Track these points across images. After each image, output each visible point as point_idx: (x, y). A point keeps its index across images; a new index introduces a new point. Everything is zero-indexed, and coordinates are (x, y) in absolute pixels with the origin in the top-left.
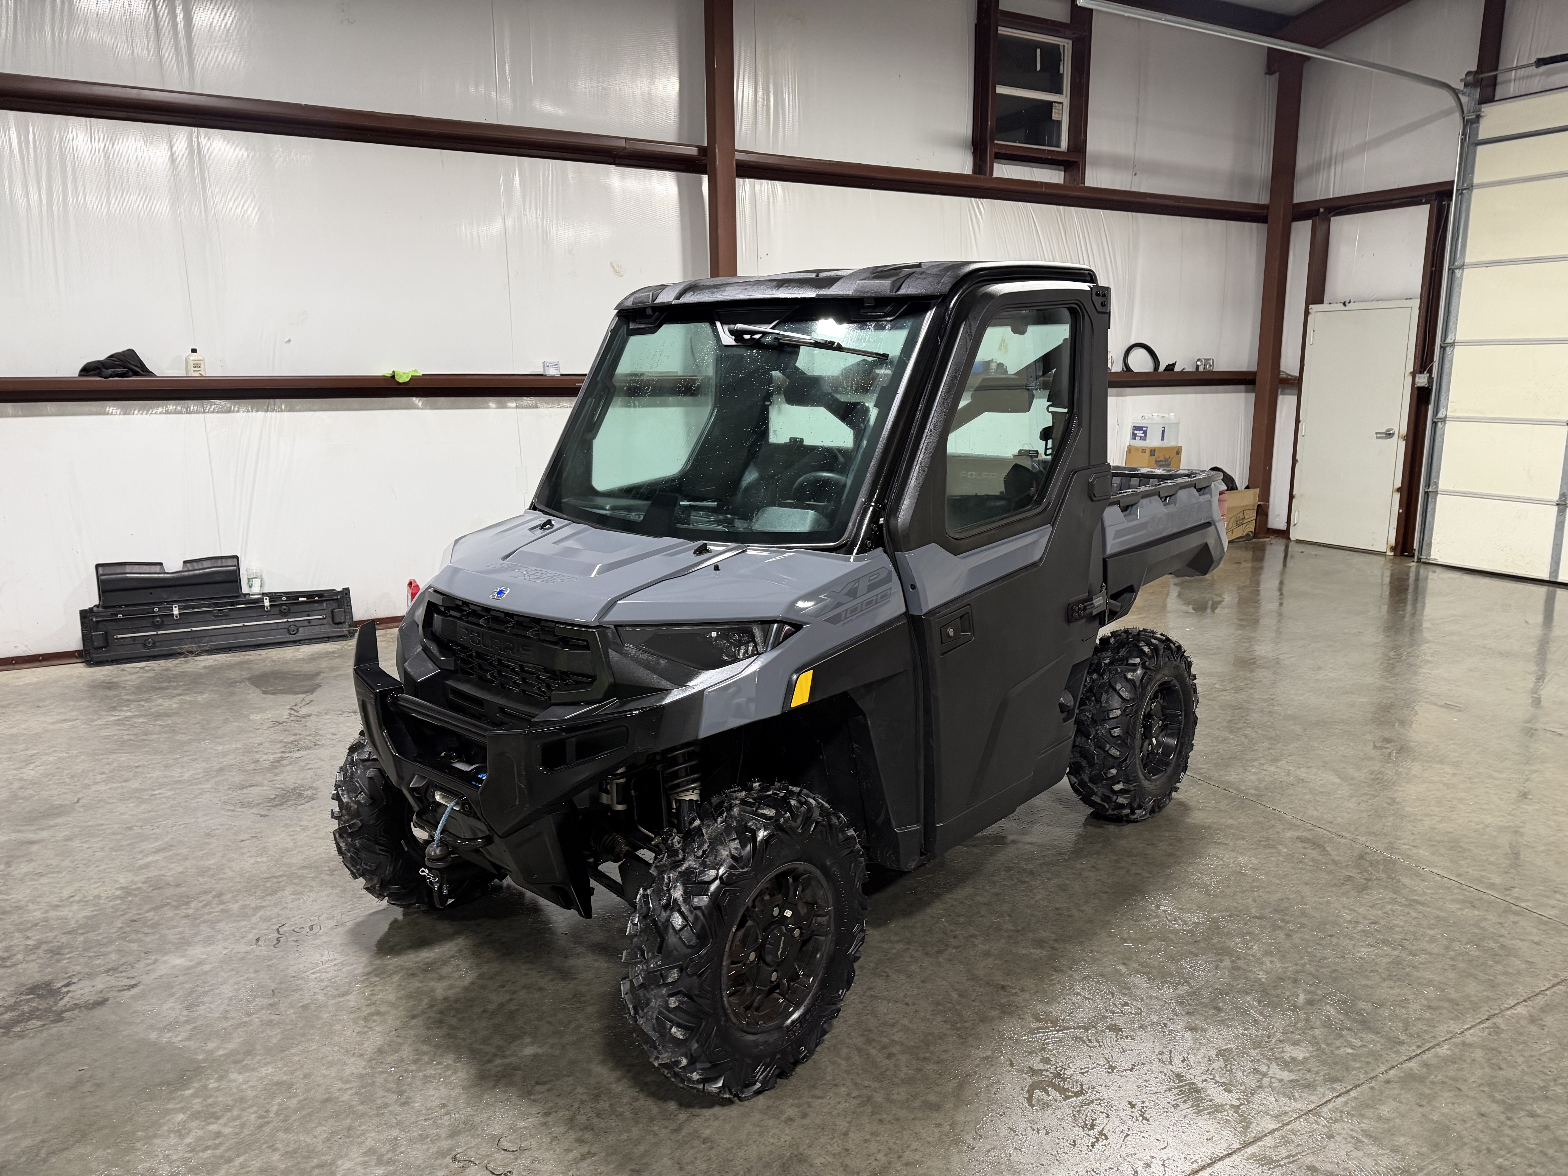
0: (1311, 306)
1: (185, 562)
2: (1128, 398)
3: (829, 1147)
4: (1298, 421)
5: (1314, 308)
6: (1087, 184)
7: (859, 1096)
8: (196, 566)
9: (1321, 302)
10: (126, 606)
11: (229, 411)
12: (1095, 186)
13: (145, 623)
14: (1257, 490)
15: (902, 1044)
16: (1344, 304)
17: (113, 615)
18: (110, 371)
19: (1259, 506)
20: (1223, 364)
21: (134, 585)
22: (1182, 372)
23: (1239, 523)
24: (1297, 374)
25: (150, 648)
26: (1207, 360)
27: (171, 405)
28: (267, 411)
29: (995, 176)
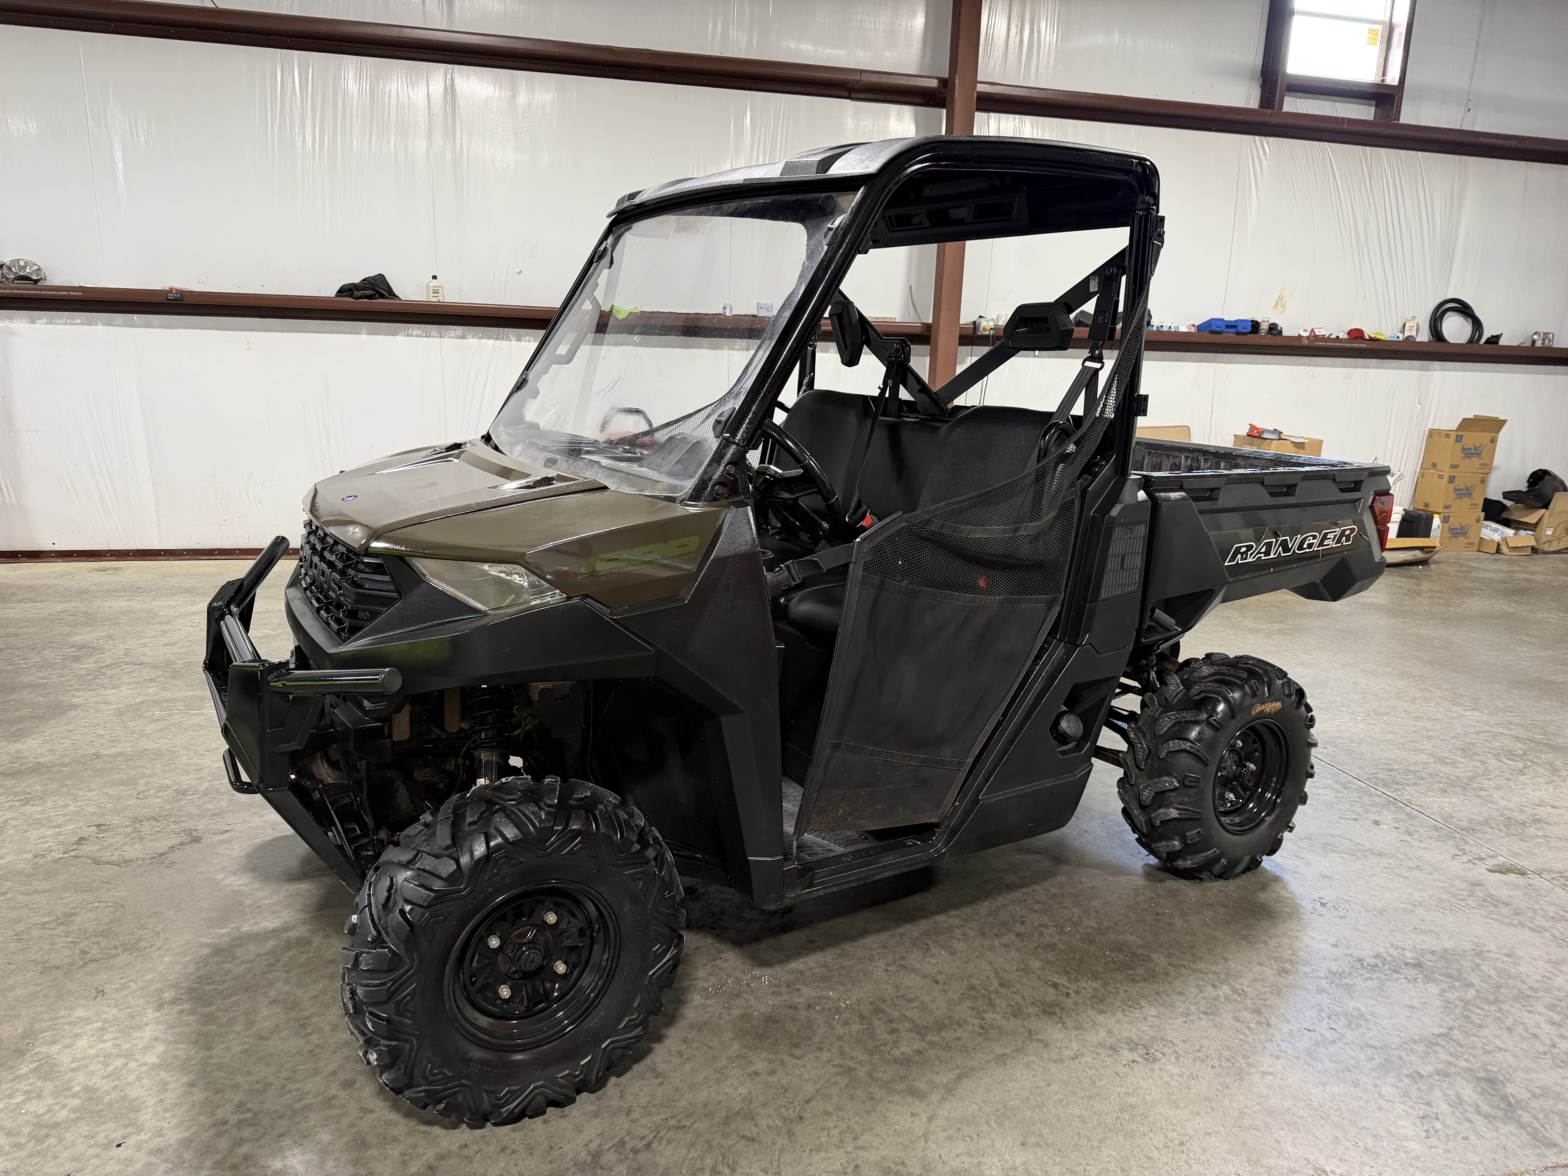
2: (1436, 374)
3: (784, 1110)
6: (1402, 121)
7: (841, 1066)
11: (465, 337)
12: (1414, 123)
15: (913, 1022)
18: (361, 293)
22: (1510, 346)
26: (1547, 334)
27: (415, 329)
28: (497, 339)
29: (1285, 110)
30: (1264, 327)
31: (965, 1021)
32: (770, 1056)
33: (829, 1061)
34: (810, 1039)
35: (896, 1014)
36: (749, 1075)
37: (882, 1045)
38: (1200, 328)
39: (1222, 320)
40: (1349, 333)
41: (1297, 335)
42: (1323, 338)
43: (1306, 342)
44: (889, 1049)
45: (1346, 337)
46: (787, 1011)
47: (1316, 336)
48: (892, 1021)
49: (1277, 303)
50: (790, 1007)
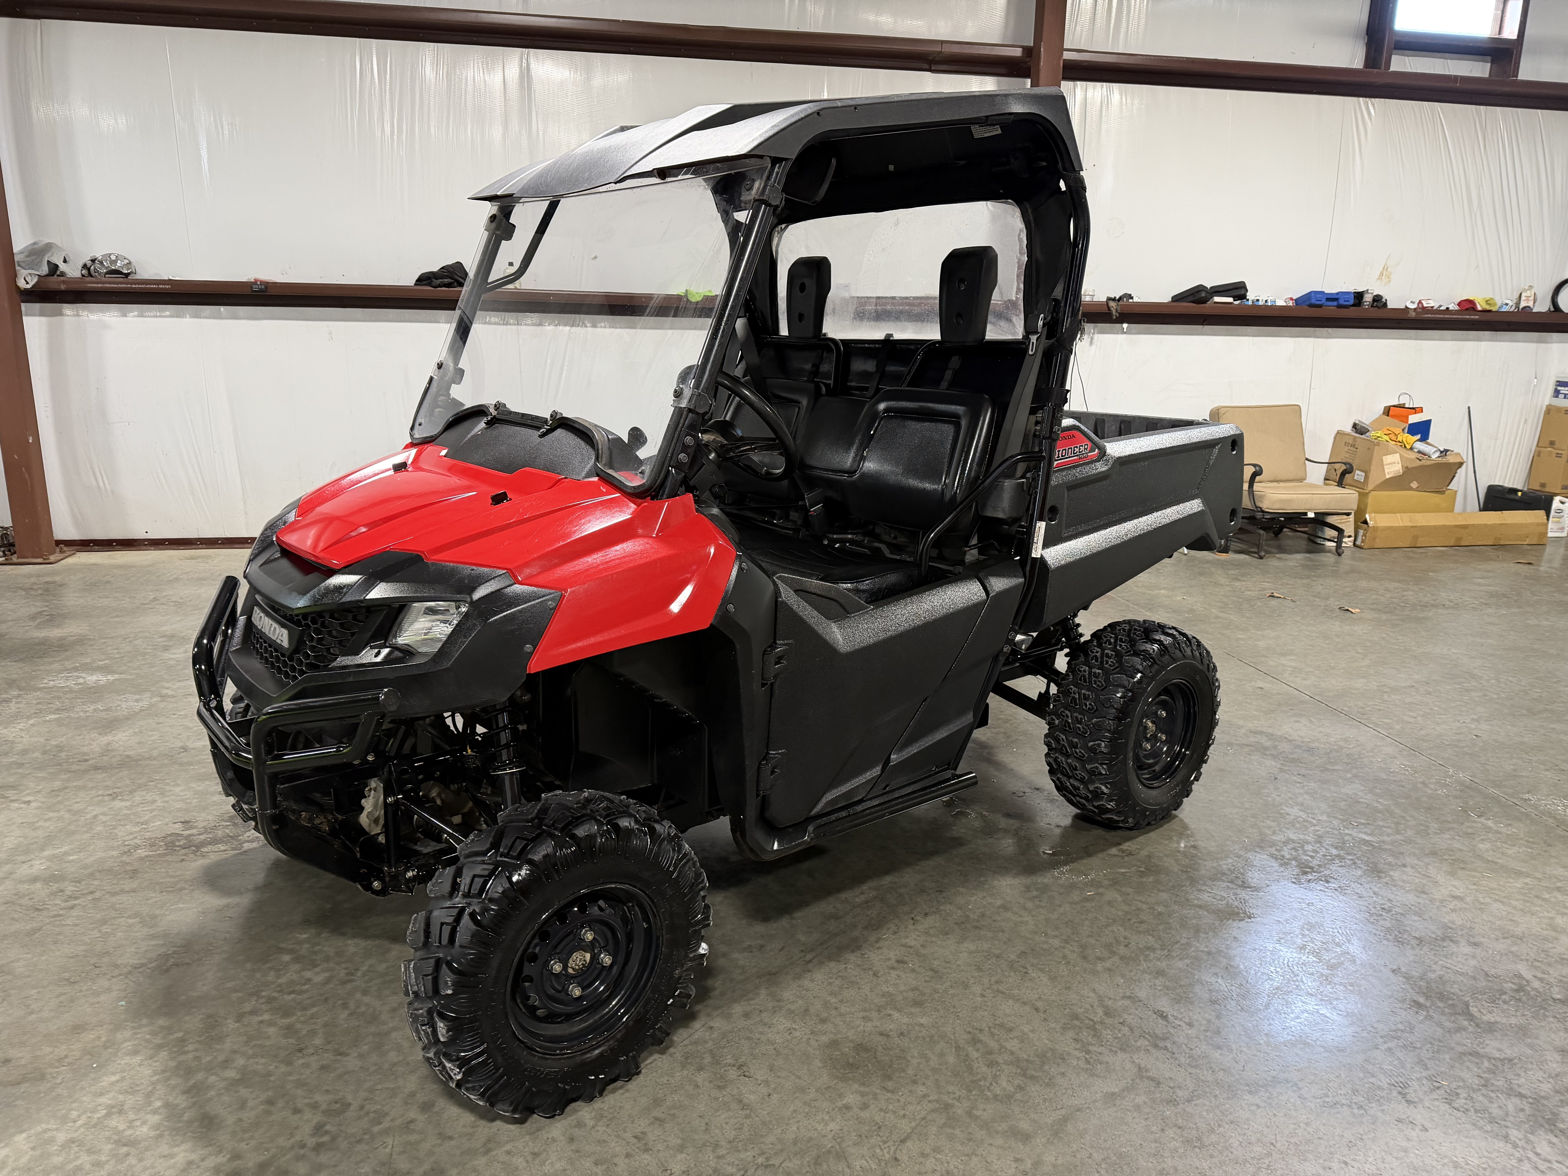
2: (1554, 346)
6: (1522, 76)
11: (540, 324)
12: (1534, 79)
18: (439, 282)
28: (573, 325)
29: (1392, 69)
30: (1368, 298)
31: (1069, 1054)
32: (862, 1089)
33: (924, 1096)
34: (904, 1071)
35: (993, 1044)
36: (840, 1109)
37: (980, 1080)
38: (1297, 301)
39: (1323, 292)
40: (1459, 304)
41: (1403, 307)
42: (1431, 310)
43: (1413, 315)
44: (988, 1085)
45: (1457, 308)
46: (880, 1038)
47: (1423, 308)
48: (990, 1053)
49: (1382, 274)
50: (882, 1034)
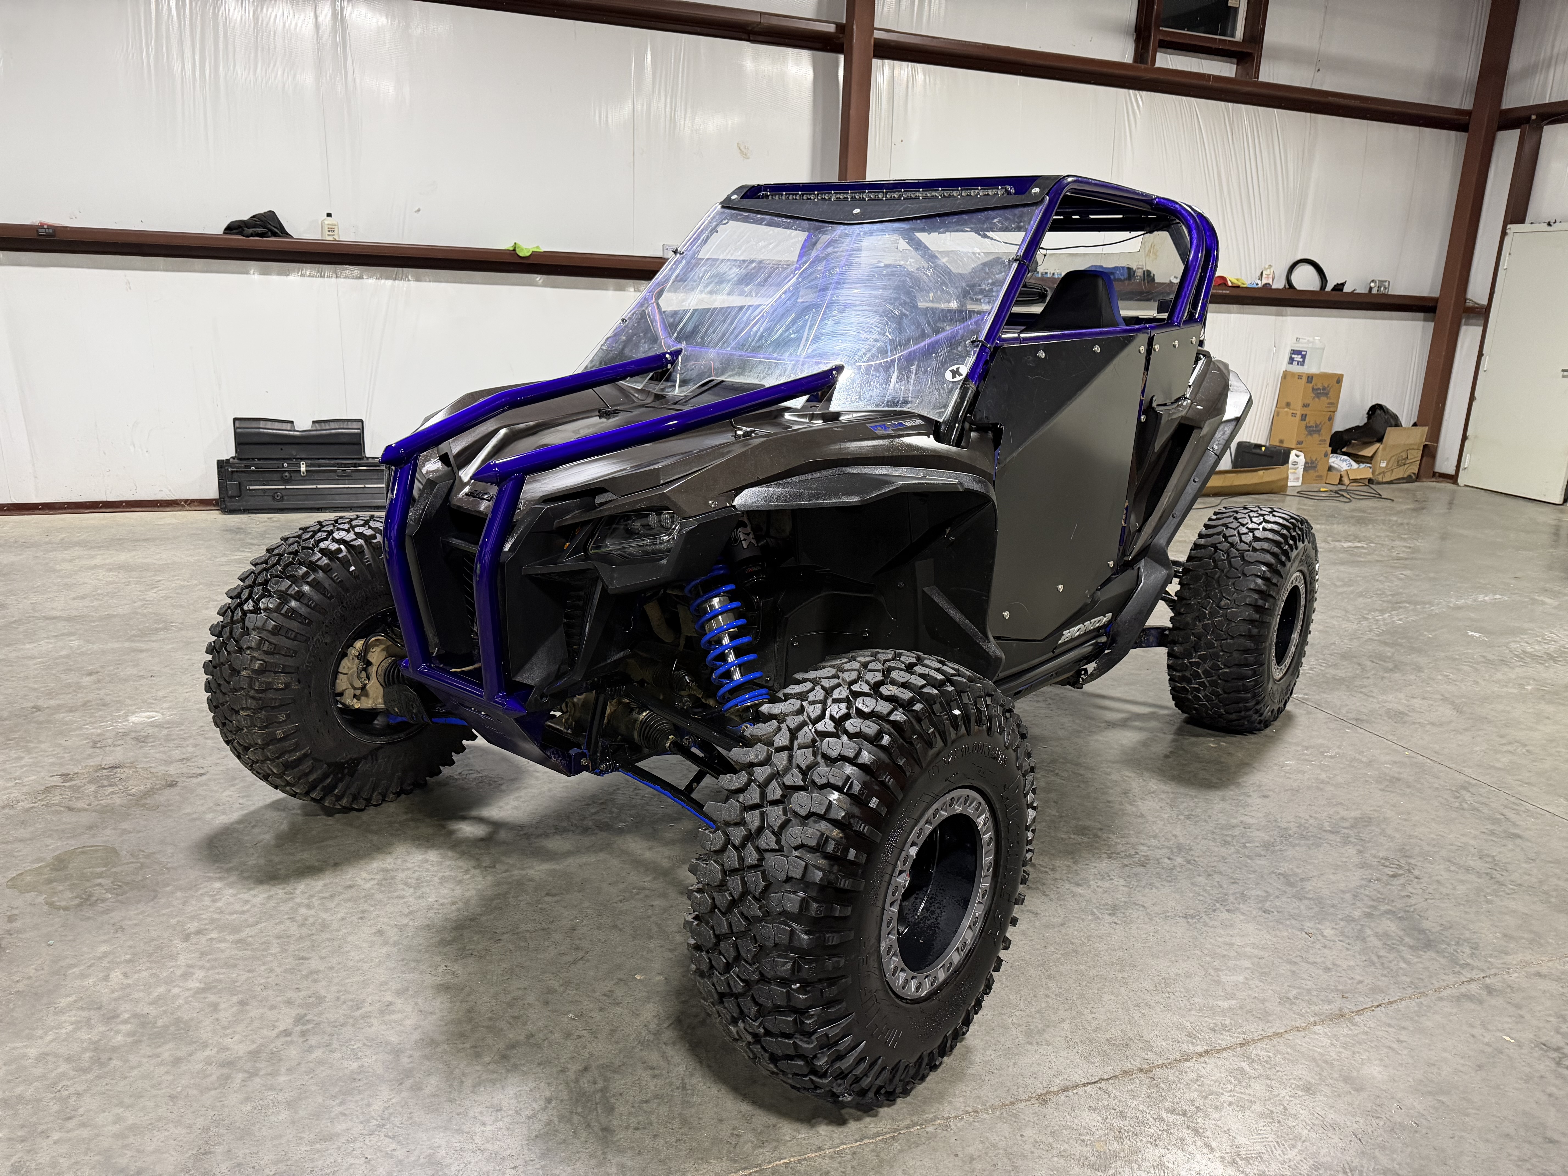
0: (1509, 226)
1: (314, 422)
2: (1289, 318)
4: (1480, 355)
5: (1512, 228)
6: (1262, 78)
8: (324, 426)
9: (1522, 221)
10: (259, 459)
11: (360, 277)
12: (1271, 81)
13: (276, 476)
14: (1426, 429)
16: (1549, 224)
17: (246, 467)
18: (251, 230)
19: (1425, 446)
20: (1400, 288)
21: (267, 440)
22: (1353, 293)
23: (1401, 462)
24: (1485, 302)
25: (279, 501)
26: (1381, 281)
27: (308, 269)
28: (395, 279)
29: (1157, 65)
30: (1139, 273)
41: (1168, 282)
49: (1150, 251)
